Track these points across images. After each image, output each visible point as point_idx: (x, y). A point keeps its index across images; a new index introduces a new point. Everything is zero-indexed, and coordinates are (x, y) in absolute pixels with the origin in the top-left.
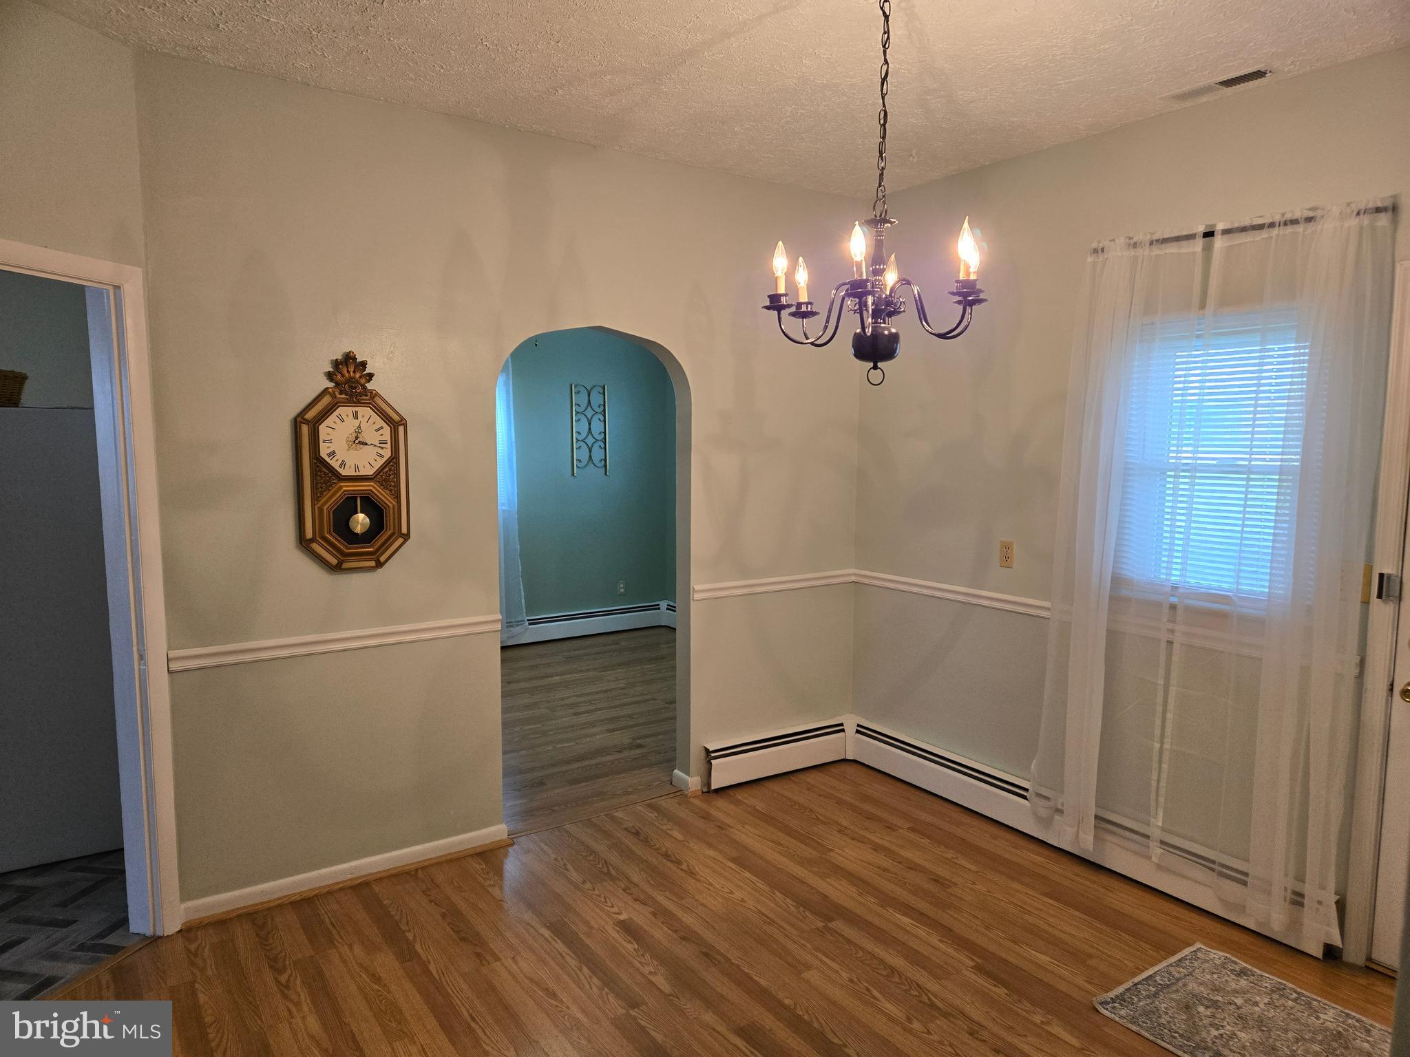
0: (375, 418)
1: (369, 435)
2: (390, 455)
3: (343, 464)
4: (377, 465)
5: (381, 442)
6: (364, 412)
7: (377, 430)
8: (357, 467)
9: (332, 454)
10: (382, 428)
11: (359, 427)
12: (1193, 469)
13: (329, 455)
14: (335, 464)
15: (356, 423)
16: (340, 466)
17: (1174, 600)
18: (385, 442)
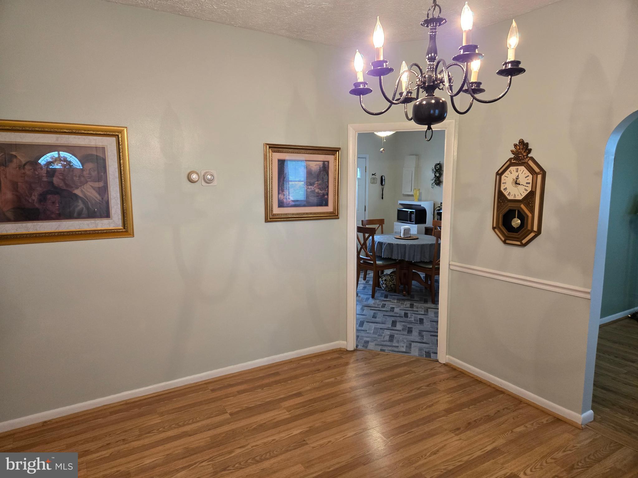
0: (526, 171)
1: (522, 180)
2: (531, 190)
3: (509, 194)
4: (524, 195)
5: (527, 183)
6: (522, 168)
7: (526, 177)
8: (515, 195)
9: (505, 189)
10: (528, 176)
11: (518, 176)
13: (504, 189)
14: (506, 193)
15: (517, 174)
16: (508, 195)
18: (529, 183)
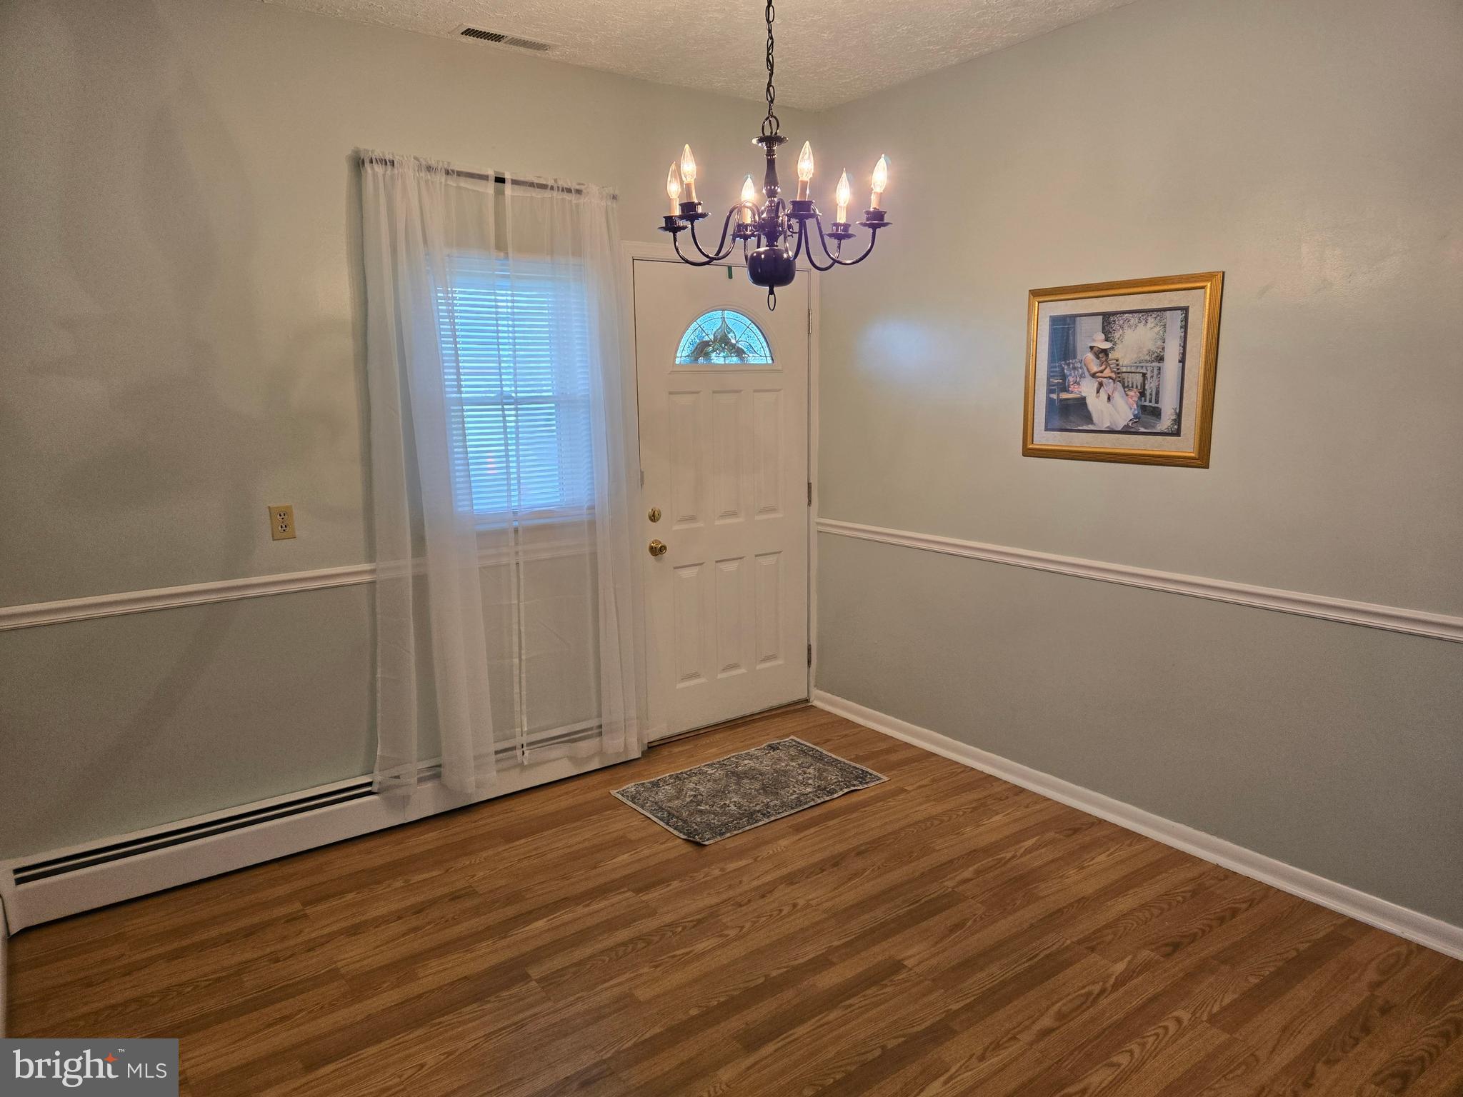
12: (517, 401)
17: (516, 524)
